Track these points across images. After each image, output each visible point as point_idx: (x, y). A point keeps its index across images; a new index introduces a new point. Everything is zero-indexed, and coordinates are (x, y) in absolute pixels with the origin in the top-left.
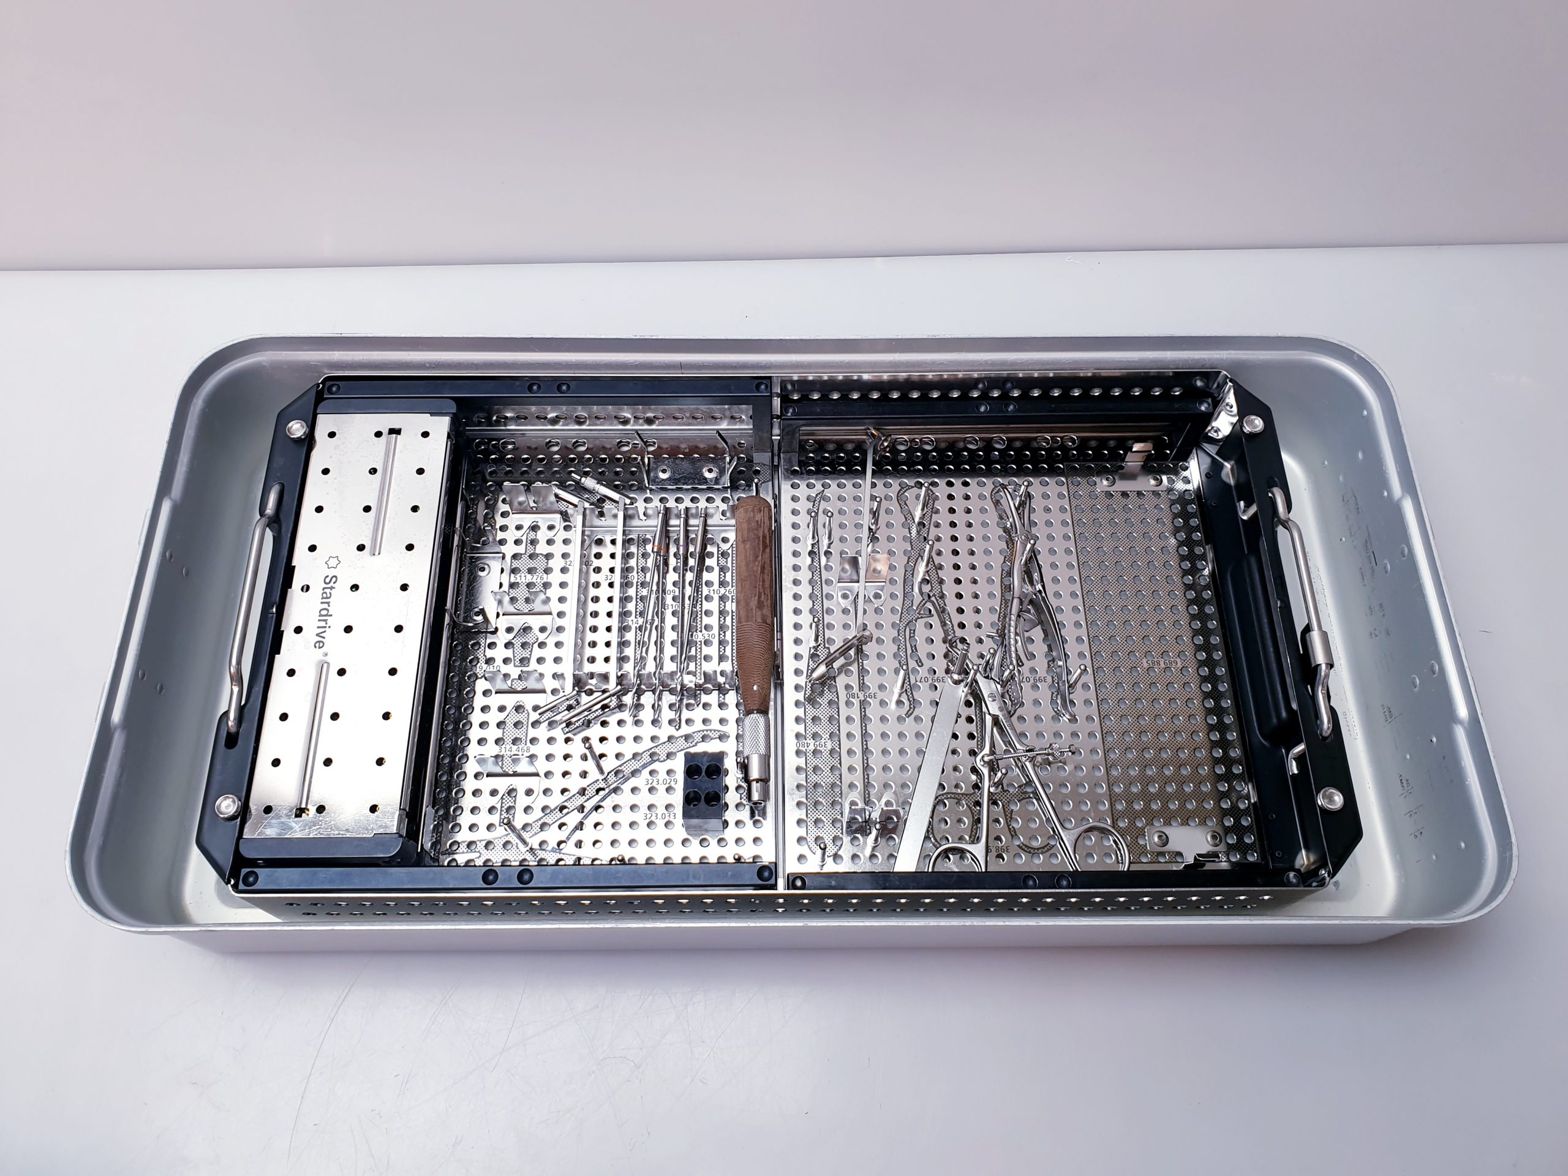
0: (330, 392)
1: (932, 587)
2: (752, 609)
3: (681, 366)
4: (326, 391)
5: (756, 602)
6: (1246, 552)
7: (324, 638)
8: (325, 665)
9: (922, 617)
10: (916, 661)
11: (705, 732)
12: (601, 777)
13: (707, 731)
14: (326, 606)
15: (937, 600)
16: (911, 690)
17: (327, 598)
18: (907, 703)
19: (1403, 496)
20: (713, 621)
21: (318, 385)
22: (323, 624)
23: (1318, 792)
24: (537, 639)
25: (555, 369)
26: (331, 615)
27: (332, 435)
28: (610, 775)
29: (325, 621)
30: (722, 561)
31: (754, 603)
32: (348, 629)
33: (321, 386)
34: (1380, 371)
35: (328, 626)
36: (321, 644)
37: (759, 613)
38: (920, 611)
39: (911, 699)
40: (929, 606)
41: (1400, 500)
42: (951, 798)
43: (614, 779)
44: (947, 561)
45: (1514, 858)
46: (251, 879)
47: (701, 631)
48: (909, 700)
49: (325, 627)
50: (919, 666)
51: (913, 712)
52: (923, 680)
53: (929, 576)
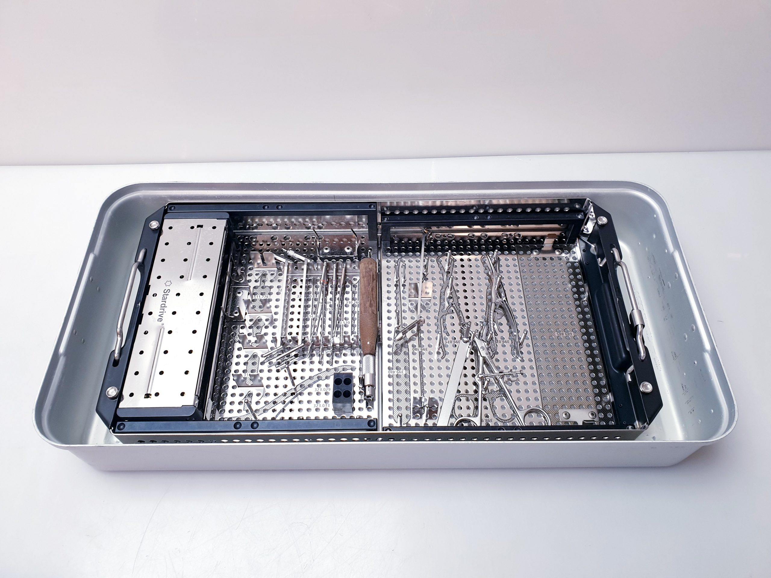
0: (170, 209)
1: (453, 300)
2: (367, 307)
3: (334, 197)
4: (169, 209)
5: (369, 304)
6: (603, 282)
7: (162, 317)
8: (162, 329)
9: (449, 314)
10: (446, 333)
11: (344, 366)
12: (293, 387)
13: (345, 366)
14: (164, 303)
15: (456, 306)
16: (444, 347)
17: (165, 299)
18: (442, 353)
19: (674, 251)
20: (349, 316)
21: (165, 207)
22: (162, 311)
23: (640, 385)
24: (264, 324)
25: (276, 199)
26: (166, 307)
27: (171, 228)
28: (298, 386)
29: (163, 309)
30: (354, 289)
31: (368, 304)
32: (174, 313)
33: (166, 207)
34: (660, 196)
35: (164, 311)
36: (161, 320)
37: (370, 309)
38: (448, 311)
39: (444, 351)
40: (452, 308)
41: (673, 253)
42: (463, 396)
43: (300, 388)
44: (461, 288)
45: (736, 412)
46: (122, 427)
47: (343, 320)
48: (443, 351)
49: (163, 312)
50: (448, 336)
51: (444, 357)
52: (449, 342)
53: (452, 295)
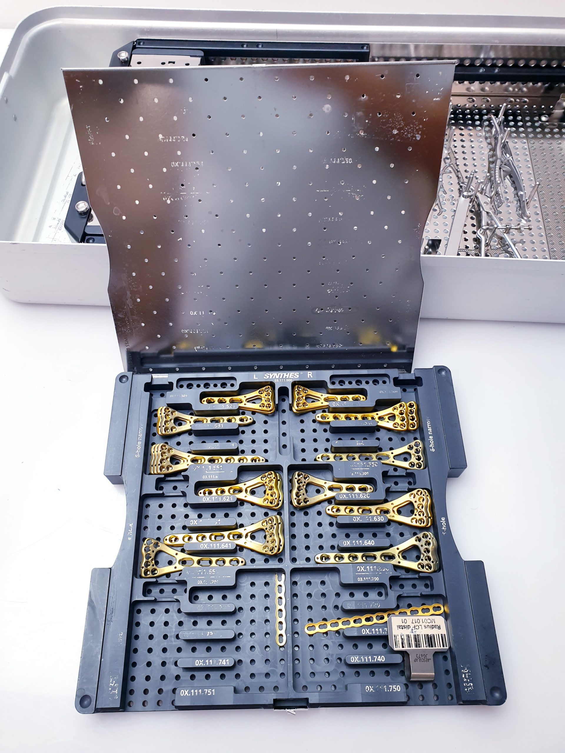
1: (451, 160)
4: (137, 45)
9: (445, 173)
10: (443, 192)
15: (454, 166)
16: (440, 204)
18: (438, 210)
21: (134, 43)
27: (139, 63)
38: (445, 170)
39: (440, 208)
40: (450, 169)
42: (462, 251)
44: (459, 150)
46: (91, 241)
48: (439, 208)
50: (445, 194)
51: (441, 214)
52: (447, 200)
53: (449, 156)
